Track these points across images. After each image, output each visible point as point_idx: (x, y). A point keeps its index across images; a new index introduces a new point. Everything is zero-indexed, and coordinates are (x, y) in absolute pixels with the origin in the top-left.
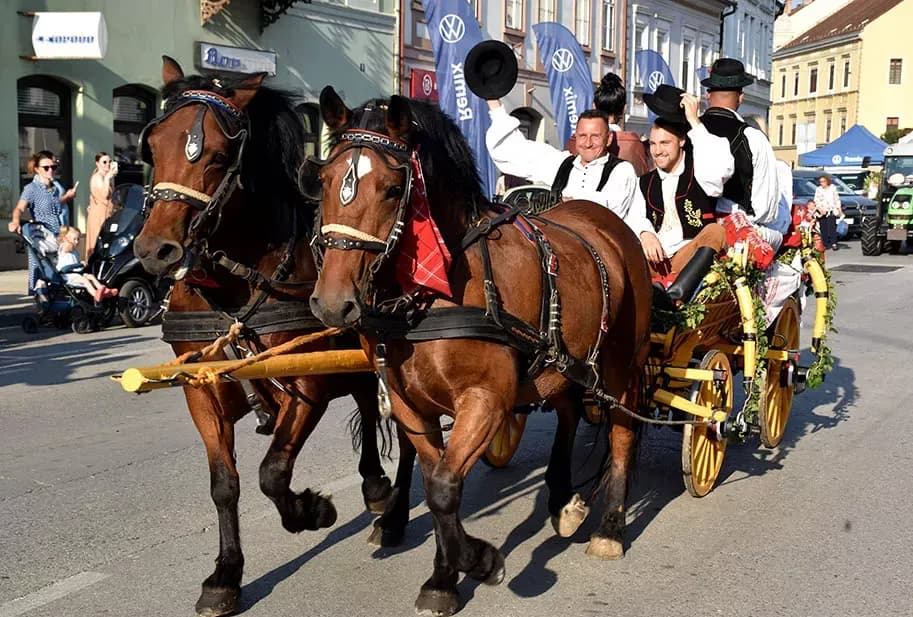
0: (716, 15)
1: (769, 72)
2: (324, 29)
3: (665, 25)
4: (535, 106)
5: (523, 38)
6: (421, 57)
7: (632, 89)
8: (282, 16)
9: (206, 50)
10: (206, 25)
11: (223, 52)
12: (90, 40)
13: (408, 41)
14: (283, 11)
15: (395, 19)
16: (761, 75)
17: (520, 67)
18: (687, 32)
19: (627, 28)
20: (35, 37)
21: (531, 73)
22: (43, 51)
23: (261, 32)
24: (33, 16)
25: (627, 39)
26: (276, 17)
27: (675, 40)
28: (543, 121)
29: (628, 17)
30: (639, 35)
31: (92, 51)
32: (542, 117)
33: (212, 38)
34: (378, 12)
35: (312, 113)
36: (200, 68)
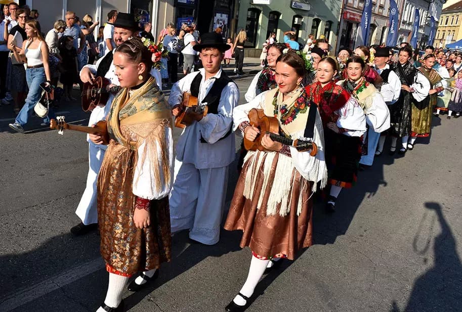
0: (427, 2)
1: (439, 19)
3: (414, 4)
4: (375, 23)
5: (375, 5)
6: (347, 7)
7: (402, 21)
9: (294, 3)
11: (298, 4)
13: (345, 3)
16: (436, 20)
17: (372, 12)
18: (420, 6)
19: (404, 4)
21: (376, 14)
25: (403, 7)
27: (416, 7)
28: (376, 28)
30: (406, 6)
31: (267, 2)
32: (376, 26)
35: (317, 21)
36: (291, 8)
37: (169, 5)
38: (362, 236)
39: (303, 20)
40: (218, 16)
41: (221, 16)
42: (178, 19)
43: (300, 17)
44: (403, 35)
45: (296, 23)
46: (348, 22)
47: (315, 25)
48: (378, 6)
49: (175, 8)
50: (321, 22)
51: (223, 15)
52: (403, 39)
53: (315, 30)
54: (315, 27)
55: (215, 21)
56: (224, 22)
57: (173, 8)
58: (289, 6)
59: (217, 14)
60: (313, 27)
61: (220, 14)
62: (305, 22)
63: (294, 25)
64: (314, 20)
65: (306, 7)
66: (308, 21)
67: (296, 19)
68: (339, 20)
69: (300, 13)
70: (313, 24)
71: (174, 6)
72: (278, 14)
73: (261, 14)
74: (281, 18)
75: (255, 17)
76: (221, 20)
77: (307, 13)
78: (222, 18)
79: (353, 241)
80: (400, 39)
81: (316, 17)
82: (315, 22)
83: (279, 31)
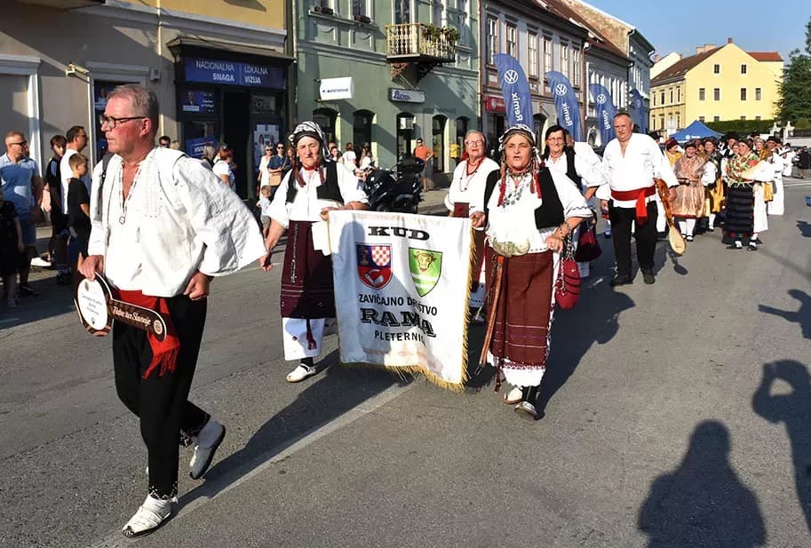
0: (624, 67)
1: (649, 94)
2: (441, 77)
3: (602, 73)
4: (543, 113)
6: (489, 90)
7: (588, 103)
8: (428, 74)
9: (394, 92)
10: (393, 80)
11: (401, 92)
12: (347, 90)
13: (484, 83)
14: (429, 71)
15: (477, 73)
16: (645, 96)
19: (585, 74)
20: (321, 90)
21: (541, 96)
22: (325, 97)
23: (418, 82)
24: (320, 82)
25: (585, 79)
26: (425, 74)
27: (607, 77)
28: (547, 121)
29: (585, 69)
30: (590, 77)
31: (347, 95)
32: (546, 118)
33: (397, 86)
34: (469, 69)
35: (441, 120)
36: (391, 100)
37: (167, 118)
38: (591, 421)
39: (414, 122)
40: (261, 129)
41: (266, 130)
42: (188, 142)
43: (409, 116)
44: (594, 128)
45: (403, 126)
46: (495, 115)
47: (438, 128)
48: (542, 83)
49: (180, 123)
50: (448, 120)
51: (269, 126)
52: (596, 134)
53: (440, 135)
54: (438, 131)
55: (256, 140)
56: (272, 139)
57: (175, 123)
58: (387, 98)
59: (258, 126)
60: (435, 132)
61: (264, 126)
62: (419, 125)
63: (400, 132)
64: (434, 118)
65: (417, 97)
66: (424, 122)
67: (403, 121)
68: (479, 115)
69: (407, 109)
70: (434, 125)
71: (177, 121)
72: (369, 115)
73: (338, 119)
74: (374, 121)
75: (329, 125)
76: (267, 136)
77: (421, 108)
78: (267, 133)
79: (579, 430)
80: (591, 135)
81: (436, 113)
82: (438, 123)
83: (374, 145)
